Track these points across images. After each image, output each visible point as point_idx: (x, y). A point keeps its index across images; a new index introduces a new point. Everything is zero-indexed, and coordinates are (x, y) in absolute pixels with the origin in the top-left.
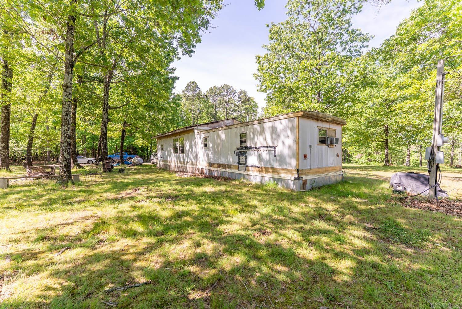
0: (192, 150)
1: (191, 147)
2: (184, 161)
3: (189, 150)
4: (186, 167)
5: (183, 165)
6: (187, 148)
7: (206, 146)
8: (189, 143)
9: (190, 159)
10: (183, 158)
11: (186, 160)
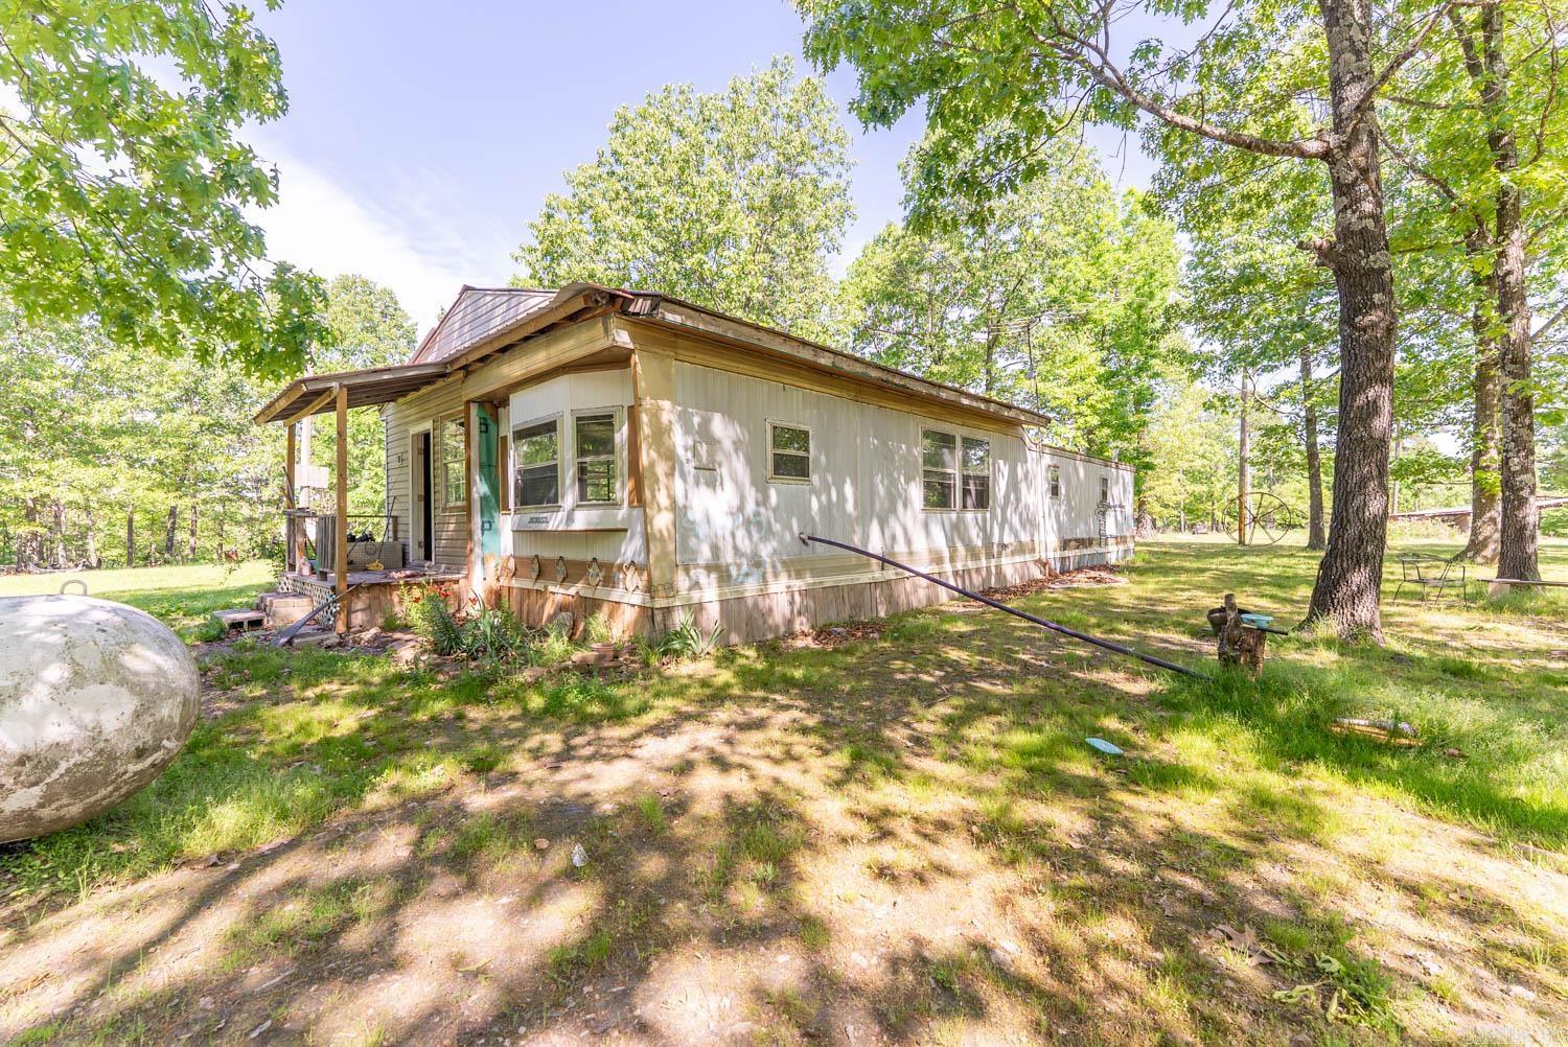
0: (1018, 500)
1: (1014, 485)
2: (988, 544)
3: (1006, 497)
4: (999, 567)
5: (983, 563)
6: (1000, 487)
7: (1055, 491)
8: (1005, 470)
9: (1011, 528)
10: (983, 529)
11: (996, 539)
